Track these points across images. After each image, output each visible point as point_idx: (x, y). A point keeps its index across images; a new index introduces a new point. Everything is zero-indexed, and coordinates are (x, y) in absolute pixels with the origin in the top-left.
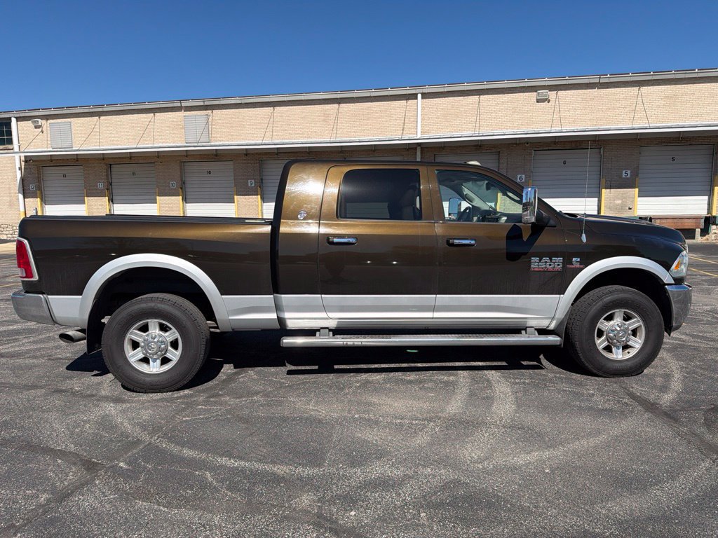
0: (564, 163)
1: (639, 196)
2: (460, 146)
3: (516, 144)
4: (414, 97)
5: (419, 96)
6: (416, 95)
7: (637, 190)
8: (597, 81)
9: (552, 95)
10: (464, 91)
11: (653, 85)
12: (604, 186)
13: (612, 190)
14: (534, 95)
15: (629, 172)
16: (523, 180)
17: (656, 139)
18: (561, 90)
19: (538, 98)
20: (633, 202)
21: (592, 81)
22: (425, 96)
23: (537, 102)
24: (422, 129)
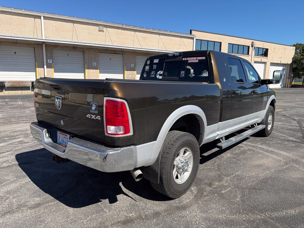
0: (110, 59)
1: (137, 74)
2: (66, 46)
3: (91, 48)
4: (39, 17)
5: (42, 18)
6: (40, 17)
7: (136, 72)
8: (121, 26)
9: (105, 29)
10: (66, 20)
11: (139, 32)
12: (125, 70)
13: (128, 71)
14: (97, 28)
15: (133, 65)
16: (95, 65)
17: (141, 53)
18: (108, 28)
19: (99, 29)
20: (135, 76)
21: (120, 26)
22: (45, 18)
23: (99, 31)
24: (45, 35)
